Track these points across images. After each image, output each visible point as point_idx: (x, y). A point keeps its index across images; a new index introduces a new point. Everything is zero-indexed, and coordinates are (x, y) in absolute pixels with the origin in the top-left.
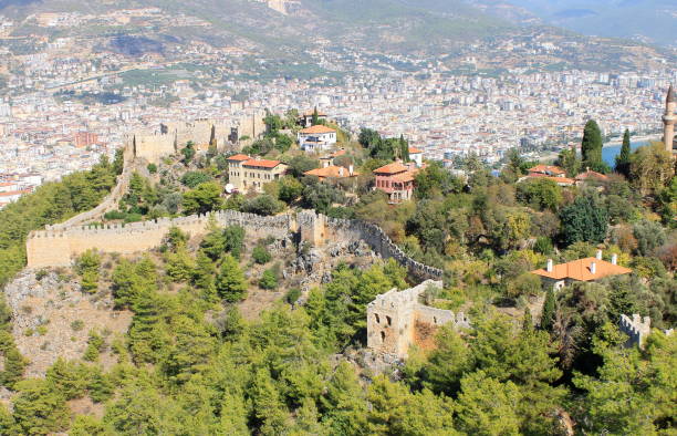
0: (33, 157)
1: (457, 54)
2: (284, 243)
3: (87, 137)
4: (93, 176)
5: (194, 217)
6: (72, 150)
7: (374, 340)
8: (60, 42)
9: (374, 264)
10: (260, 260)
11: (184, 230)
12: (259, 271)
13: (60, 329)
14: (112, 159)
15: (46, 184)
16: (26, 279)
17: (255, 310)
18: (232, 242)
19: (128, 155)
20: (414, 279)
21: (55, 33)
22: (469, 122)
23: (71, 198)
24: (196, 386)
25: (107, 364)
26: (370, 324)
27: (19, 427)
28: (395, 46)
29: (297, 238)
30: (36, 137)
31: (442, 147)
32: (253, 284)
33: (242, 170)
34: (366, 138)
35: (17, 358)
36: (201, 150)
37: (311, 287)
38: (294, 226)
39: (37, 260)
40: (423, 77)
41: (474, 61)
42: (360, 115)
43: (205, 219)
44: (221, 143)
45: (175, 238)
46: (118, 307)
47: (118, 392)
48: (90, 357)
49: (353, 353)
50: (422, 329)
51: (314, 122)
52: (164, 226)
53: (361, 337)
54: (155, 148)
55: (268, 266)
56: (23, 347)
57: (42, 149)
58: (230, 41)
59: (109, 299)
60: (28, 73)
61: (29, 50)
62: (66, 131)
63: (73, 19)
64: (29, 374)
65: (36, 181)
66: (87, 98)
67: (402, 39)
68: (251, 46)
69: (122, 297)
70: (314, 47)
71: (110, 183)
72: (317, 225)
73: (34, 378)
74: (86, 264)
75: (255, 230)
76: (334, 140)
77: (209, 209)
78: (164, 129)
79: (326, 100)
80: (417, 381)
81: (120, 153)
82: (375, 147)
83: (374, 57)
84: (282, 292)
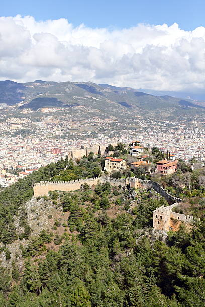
0: (39, 158)
1: (190, 120)
2: (124, 188)
3: (57, 151)
4: (58, 164)
5: (92, 179)
6: (52, 155)
7: (155, 224)
8: (49, 118)
9: (157, 196)
10: (115, 194)
11: (88, 183)
12: (115, 198)
13: (44, 217)
14: (64, 158)
15: (42, 167)
16: (33, 200)
17: (112, 214)
18: (106, 186)
19: (70, 157)
20: (171, 202)
21: (47, 115)
22: (194, 145)
23: (50, 173)
24: (91, 242)
25: (60, 231)
26: (154, 218)
27: (28, 253)
28: (166, 118)
29: (128, 186)
30: (39, 151)
31: (184, 154)
32: (113, 203)
33: (109, 162)
34: (155, 150)
35: (29, 228)
36: (95, 156)
37: (133, 206)
38: (127, 182)
39: (36, 195)
40: (176, 129)
41: (196, 123)
42: (152, 143)
43: (97, 179)
44: (102, 153)
45: (86, 187)
46: (65, 211)
47: (63, 241)
48: (54, 228)
49: (148, 229)
50: (174, 221)
51: (135, 145)
52: (83, 181)
53: (151, 223)
54: (79, 154)
55: (119, 196)
56: (30, 224)
57: (42, 154)
58: (107, 117)
59: (62, 208)
60: (37, 128)
61: (38, 121)
62: (50, 148)
63: (53, 110)
64: (32, 234)
65: (39, 166)
66: (57, 138)
67: (169, 115)
68: (115, 118)
69: (66, 205)
70: (137, 118)
71: (63, 166)
72: (136, 183)
73: (35, 234)
74: (54, 195)
75: (114, 183)
76: (142, 152)
77: (98, 176)
78: (83, 148)
79: (141, 137)
80: (171, 242)
81: (67, 156)
82: (158, 155)
83: (159, 122)
84: (123, 206)
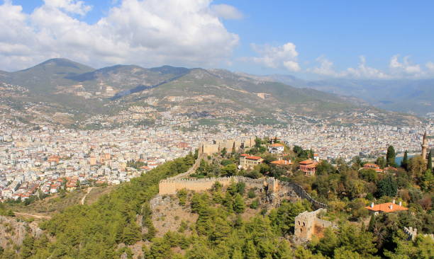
0: (162, 151)
1: (333, 117)
2: (261, 190)
3: (183, 144)
4: (186, 159)
5: (225, 178)
6: (178, 149)
7: (297, 232)
8: (176, 107)
9: (298, 201)
10: (251, 196)
11: (221, 182)
12: (250, 201)
13: (170, 219)
14: (194, 153)
15: (167, 162)
16: (158, 198)
17: (248, 216)
18: (240, 188)
19: (200, 152)
20: (315, 208)
21: (174, 104)
22: (338, 145)
23: (177, 168)
24: (223, 245)
25: (187, 234)
26: (296, 225)
27: (152, 256)
28: (308, 113)
29: (266, 188)
30: (164, 143)
31: (327, 154)
32: (248, 206)
33: (245, 160)
34: (296, 149)
35: (153, 229)
36: (229, 151)
37: (271, 209)
38: (265, 184)
39: (162, 192)
40: (319, 126)
41: (341, 120)
42: (293, 140)
43: (230, 179)
44: (237, 149)
45: (217, 186)
46: (193, 212)
47: (191, 246)
48: (181, 231)
49: (288, 237)
50: (318, 229)
51: (275, 142)
52: (213, 181)
53: (292, 230)
54: (210, 149)
55: (254, 199)
56: (155, 225)
57: (166, 148)
58: (242, 109)
59: (190, 208)
60: (163, 118)
61: (164, 110)
62: (175, 142)
63: (181, 99)
64: (157, 235)
65: (163, 160)
66: (185, 130)
67: (311, 110)
68: (250, 111)
69: (195, 207)
70: (275, 112)
71: (192, 162)
72: (275, 184)
73: (159, 237)
74: (182, 194)
75: (249, 184)
76: (283, 150)
77: (231, 175)
78: (215, 142)
79: (279, 134)
80: (315, 250)
81: (197, 151)
82: (300, 153)
83: (300, 117)
84: (259, 210)
